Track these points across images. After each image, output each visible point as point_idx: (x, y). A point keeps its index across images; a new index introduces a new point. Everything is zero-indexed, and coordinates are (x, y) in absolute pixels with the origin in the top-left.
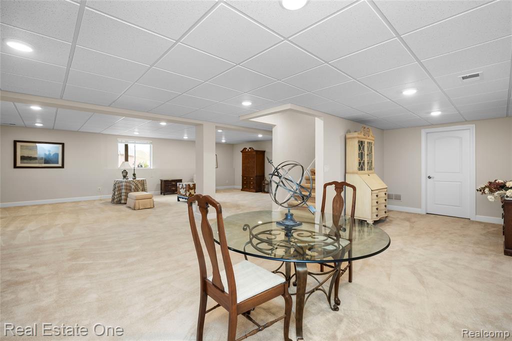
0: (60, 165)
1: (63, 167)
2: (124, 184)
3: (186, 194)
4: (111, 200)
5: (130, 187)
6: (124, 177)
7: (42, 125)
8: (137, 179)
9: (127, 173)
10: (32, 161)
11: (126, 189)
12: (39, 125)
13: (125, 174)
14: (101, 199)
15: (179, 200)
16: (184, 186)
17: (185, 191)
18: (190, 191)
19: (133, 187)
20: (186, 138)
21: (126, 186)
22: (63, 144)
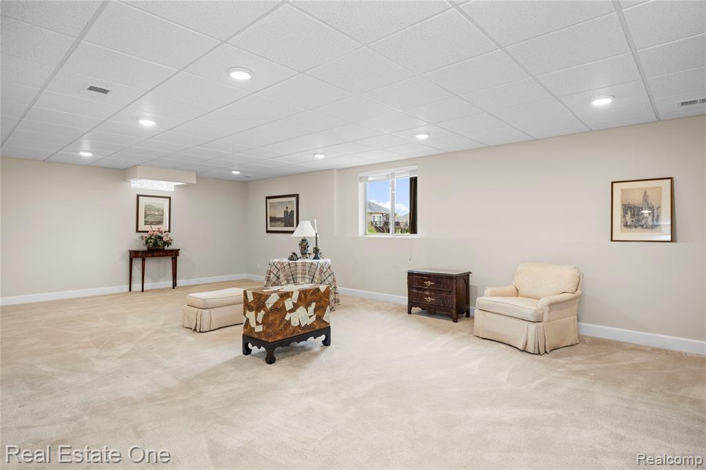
22: (297, 196)
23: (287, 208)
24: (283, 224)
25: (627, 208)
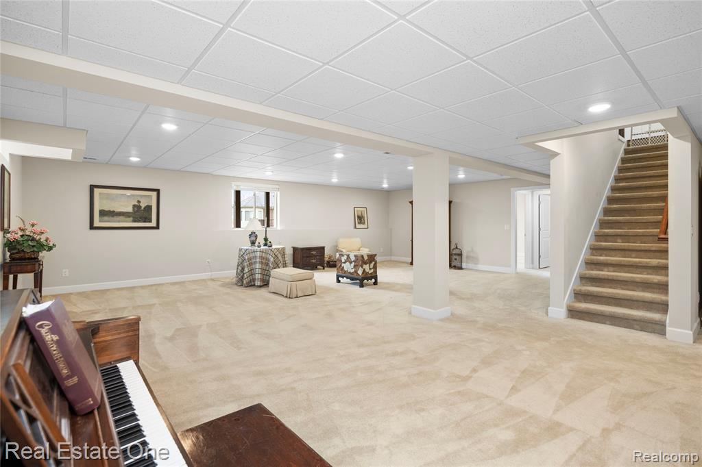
0: (154, 224)
1: (157, 227)
2: (258, 254)
3: (356, 272)
4: (235, 280)
5: (268, 259)
6: (253, 243)
7: (138, 159)
8: (274, 247)
9: (256, 236)
10: (116, 218)
11: (262, 263)
12: (134, 159)
13: (253, 238)
14: (213, 277)
15: (338, 281)
16: (353, 258)
17: (355, 266)
18: (365, 266)
19: (272, 259)
20: (335, 180)
21: (261, 258)
22: (158, 191)
23: (139, 202)
24: (131, 219)
25: (358, 217)
